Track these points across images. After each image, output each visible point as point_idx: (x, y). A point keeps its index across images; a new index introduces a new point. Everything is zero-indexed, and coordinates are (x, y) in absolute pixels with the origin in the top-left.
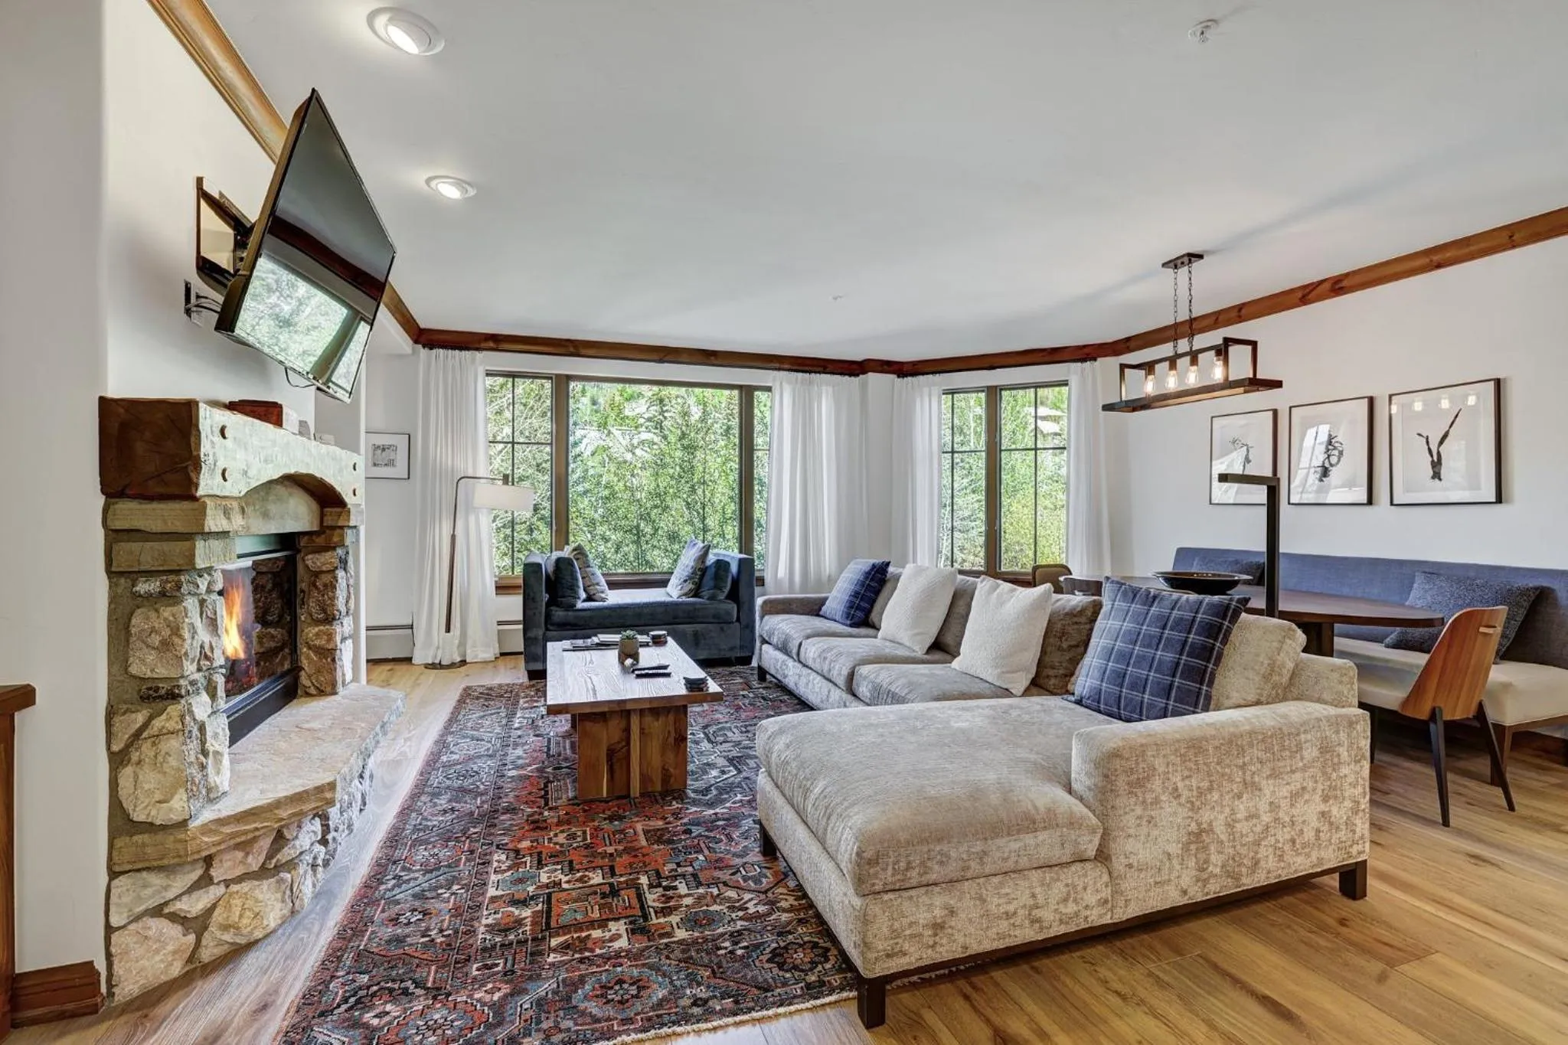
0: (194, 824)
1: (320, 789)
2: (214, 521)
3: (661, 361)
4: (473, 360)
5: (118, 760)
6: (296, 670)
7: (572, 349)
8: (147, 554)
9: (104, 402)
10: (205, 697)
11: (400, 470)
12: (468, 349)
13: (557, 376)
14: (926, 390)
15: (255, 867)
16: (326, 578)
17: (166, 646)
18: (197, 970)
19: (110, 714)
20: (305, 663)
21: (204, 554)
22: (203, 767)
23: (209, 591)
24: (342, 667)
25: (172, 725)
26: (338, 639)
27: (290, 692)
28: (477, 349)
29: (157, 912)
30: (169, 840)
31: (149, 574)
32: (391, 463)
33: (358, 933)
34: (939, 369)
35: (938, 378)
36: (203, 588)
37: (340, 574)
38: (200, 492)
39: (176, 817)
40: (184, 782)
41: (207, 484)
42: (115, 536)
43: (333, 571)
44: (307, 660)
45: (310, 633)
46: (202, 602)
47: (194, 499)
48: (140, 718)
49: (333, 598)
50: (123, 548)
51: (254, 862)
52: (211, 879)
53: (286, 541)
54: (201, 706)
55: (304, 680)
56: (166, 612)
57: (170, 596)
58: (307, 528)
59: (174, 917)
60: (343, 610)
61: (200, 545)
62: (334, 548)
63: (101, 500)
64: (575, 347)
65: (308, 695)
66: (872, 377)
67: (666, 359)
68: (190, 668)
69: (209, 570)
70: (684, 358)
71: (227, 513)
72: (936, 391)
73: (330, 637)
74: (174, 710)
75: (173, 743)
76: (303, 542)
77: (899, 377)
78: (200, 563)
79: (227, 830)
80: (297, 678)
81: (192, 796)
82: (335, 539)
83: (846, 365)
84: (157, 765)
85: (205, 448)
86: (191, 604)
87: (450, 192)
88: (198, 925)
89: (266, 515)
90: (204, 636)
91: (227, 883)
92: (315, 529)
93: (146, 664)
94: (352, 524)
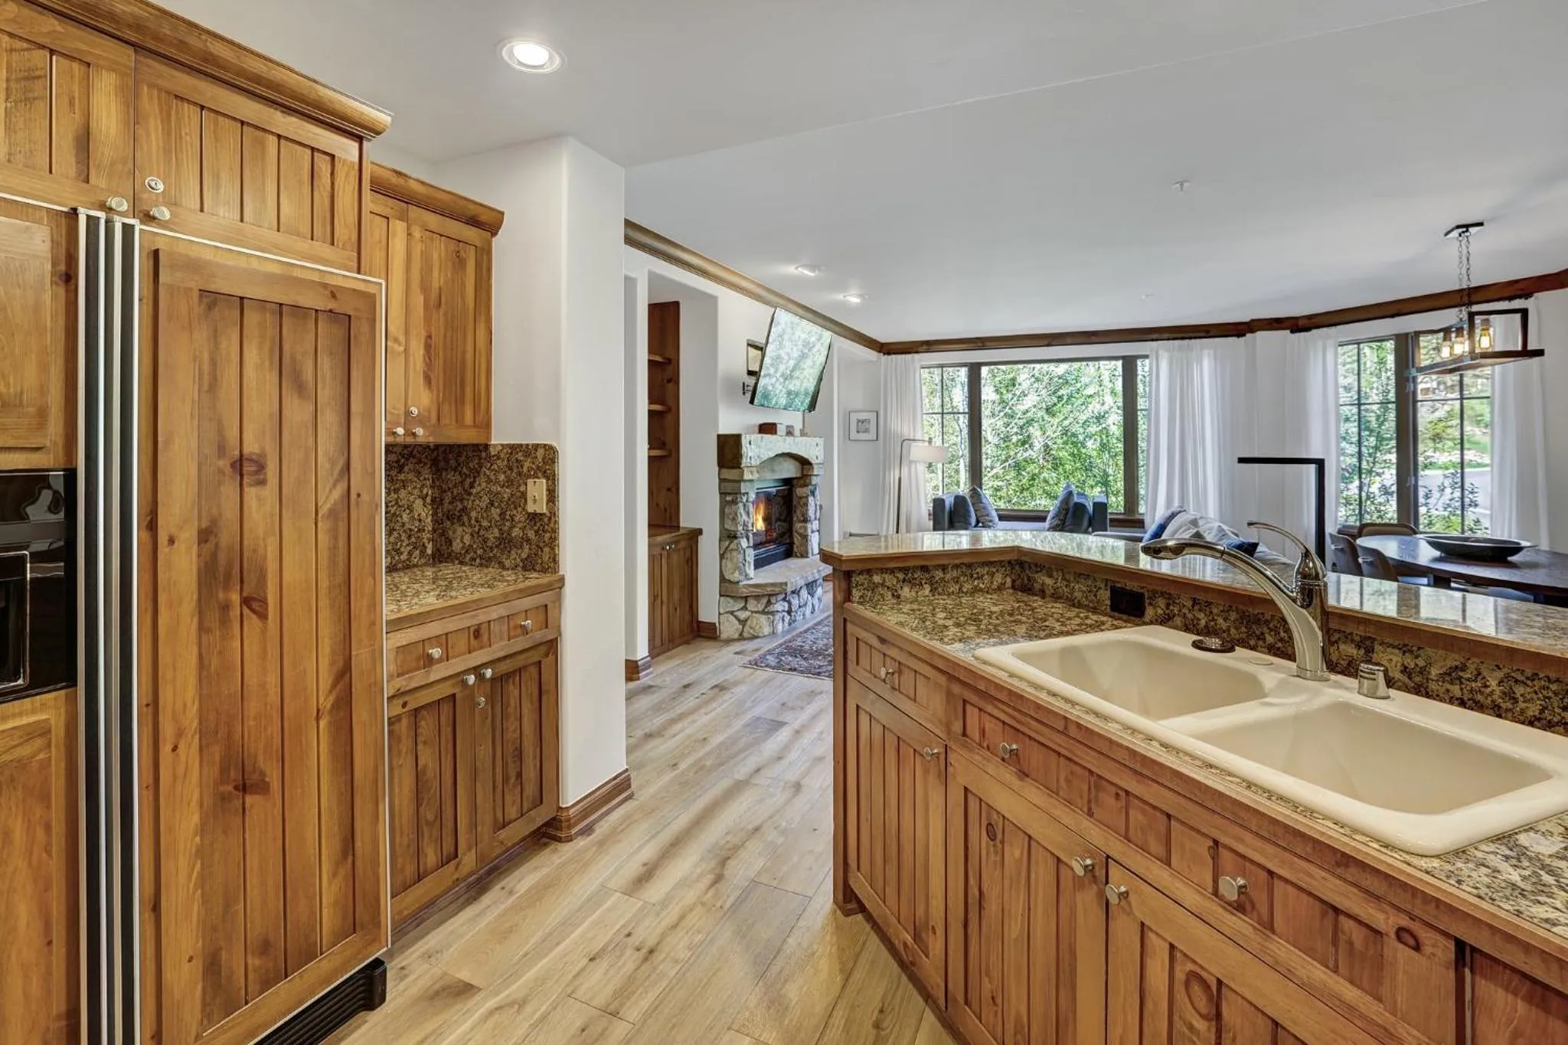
0: (741, 584)
1: (781, 584)
2: (747, 476)
3: (1048, 345)
4: (913, 360)
5: (722, 556)
6: (792, 544)
7: (980, 344)
8: (729, 487)
9: (719, 436)
10: (745, 540)
11: (872, 435)
12: (910, 353)
13: (971, 364)
14: (1320, 344)
15: (761, 609)
16: (804, 500)
17: (734, 519)
18: (741, 638)
19: (720, 540)
20: (796, 541)
21: (744, 487)
22: (744, 565)
23: (747, 501)
24: (812, 545)
25: (735, 547)
26: (809, 531)
27: (789, 554)
28: (917, 352)
29: (732, 613)
30: (733, 586)
31: (729, 494)
32: (867, 431)
33: (790, 642)
34: (1337, 321)
35: (1333, 330)
36: (744, 500)
37: (811, 499)
38: (742, 466)
39: (736, 580)
40: (737, 568)
41: (744, 462)
42: (722, 481)
43: (807, 497)
44: (797, 540)
45: (798, 526)
46: (744, 505)
47: (740, 468)
48: (727, 543)
49: (807, 510)
50: (723, 484)
51: (761, 607)
52: (747, 609)
53: (787, 482)
54: (744, 543)
55: (795, 549)
56: (734, 507)
57: (734, 502)
58: (793, 476)
59: (736, 617)
60: (813, 517)
61: (742, 484)
62: (807, 486)
63: (717, 469)
64: (983, 342)
65: (797, 557)
66: (1261, 336)
67: (1053, 343)
68: (740, 528)
69: (747, 493)
70: (1069, 340)
71: (752, 472)
72: (1330, 344)
73: (806, 529)
74: (736, 541)
75: (735, 553)
76: (795, 482)
77: (1292, 332)
78: (743, 491)
79: (751, 589)
80: (792, 548)
81: (740, 574)
82: (808, 481)
83: (1232, 327)
84: (731, 560)
85: (744, 449)
86: (741, 505)
87: (854, 300)
88: (743, 622)
89: (773, 471)
90: (745, 517)
91: (752, 612)
92: (799, 475)
93: (729, 525)
94: (815, 473)
